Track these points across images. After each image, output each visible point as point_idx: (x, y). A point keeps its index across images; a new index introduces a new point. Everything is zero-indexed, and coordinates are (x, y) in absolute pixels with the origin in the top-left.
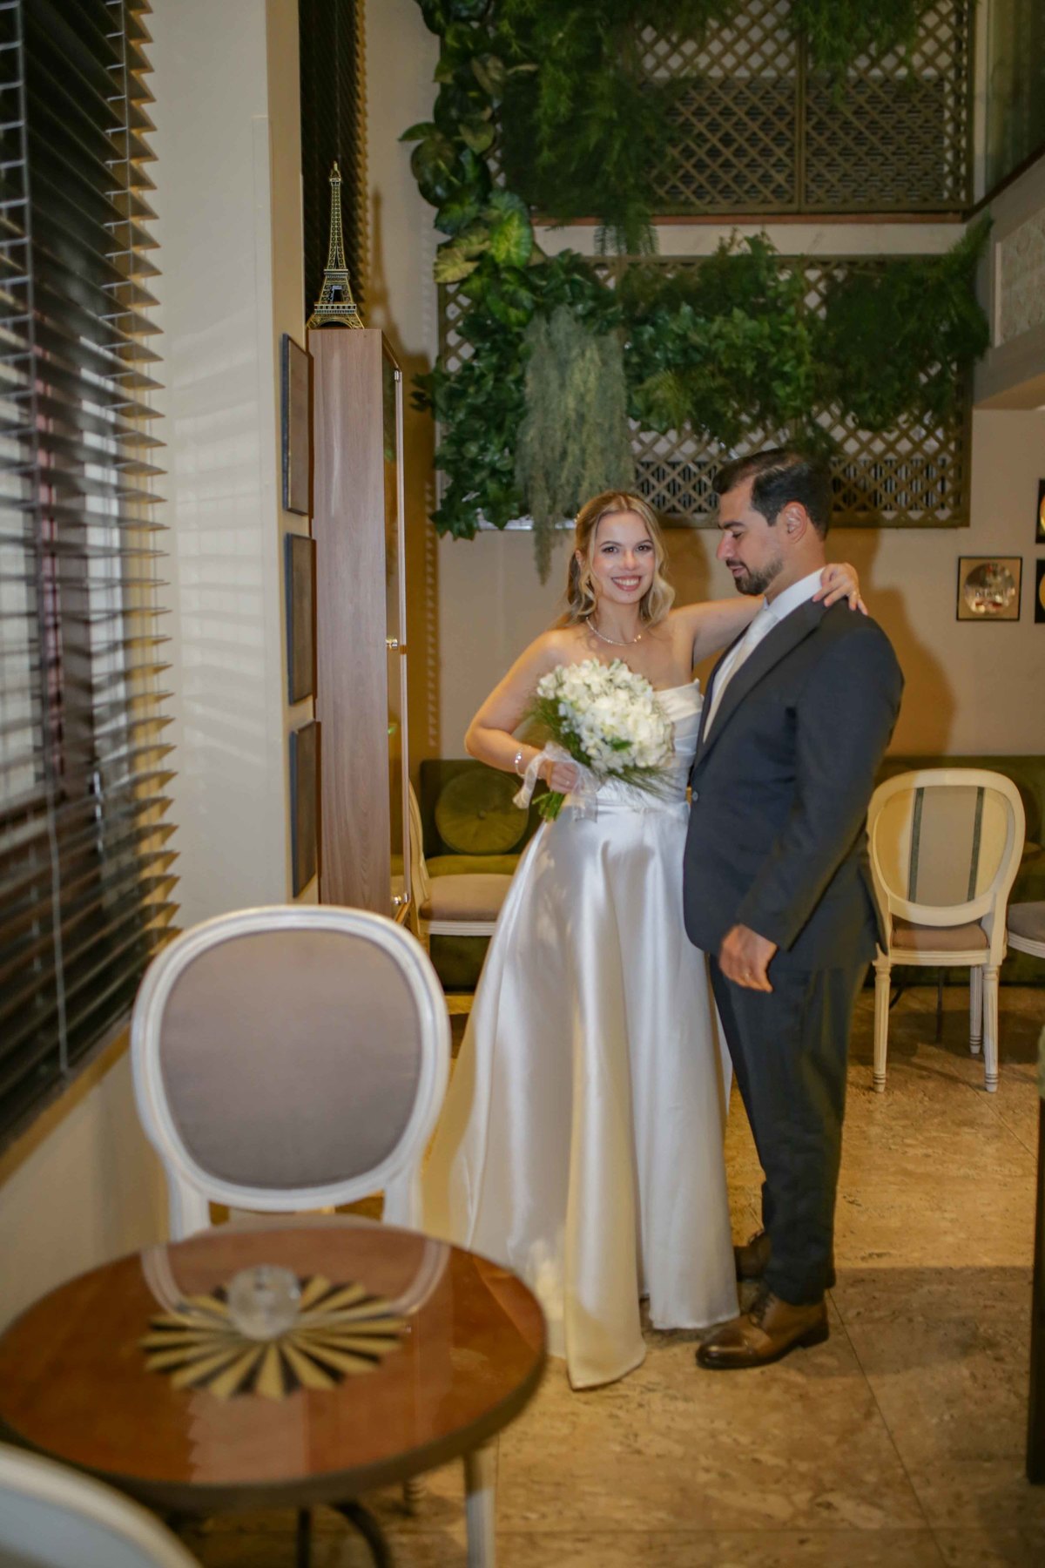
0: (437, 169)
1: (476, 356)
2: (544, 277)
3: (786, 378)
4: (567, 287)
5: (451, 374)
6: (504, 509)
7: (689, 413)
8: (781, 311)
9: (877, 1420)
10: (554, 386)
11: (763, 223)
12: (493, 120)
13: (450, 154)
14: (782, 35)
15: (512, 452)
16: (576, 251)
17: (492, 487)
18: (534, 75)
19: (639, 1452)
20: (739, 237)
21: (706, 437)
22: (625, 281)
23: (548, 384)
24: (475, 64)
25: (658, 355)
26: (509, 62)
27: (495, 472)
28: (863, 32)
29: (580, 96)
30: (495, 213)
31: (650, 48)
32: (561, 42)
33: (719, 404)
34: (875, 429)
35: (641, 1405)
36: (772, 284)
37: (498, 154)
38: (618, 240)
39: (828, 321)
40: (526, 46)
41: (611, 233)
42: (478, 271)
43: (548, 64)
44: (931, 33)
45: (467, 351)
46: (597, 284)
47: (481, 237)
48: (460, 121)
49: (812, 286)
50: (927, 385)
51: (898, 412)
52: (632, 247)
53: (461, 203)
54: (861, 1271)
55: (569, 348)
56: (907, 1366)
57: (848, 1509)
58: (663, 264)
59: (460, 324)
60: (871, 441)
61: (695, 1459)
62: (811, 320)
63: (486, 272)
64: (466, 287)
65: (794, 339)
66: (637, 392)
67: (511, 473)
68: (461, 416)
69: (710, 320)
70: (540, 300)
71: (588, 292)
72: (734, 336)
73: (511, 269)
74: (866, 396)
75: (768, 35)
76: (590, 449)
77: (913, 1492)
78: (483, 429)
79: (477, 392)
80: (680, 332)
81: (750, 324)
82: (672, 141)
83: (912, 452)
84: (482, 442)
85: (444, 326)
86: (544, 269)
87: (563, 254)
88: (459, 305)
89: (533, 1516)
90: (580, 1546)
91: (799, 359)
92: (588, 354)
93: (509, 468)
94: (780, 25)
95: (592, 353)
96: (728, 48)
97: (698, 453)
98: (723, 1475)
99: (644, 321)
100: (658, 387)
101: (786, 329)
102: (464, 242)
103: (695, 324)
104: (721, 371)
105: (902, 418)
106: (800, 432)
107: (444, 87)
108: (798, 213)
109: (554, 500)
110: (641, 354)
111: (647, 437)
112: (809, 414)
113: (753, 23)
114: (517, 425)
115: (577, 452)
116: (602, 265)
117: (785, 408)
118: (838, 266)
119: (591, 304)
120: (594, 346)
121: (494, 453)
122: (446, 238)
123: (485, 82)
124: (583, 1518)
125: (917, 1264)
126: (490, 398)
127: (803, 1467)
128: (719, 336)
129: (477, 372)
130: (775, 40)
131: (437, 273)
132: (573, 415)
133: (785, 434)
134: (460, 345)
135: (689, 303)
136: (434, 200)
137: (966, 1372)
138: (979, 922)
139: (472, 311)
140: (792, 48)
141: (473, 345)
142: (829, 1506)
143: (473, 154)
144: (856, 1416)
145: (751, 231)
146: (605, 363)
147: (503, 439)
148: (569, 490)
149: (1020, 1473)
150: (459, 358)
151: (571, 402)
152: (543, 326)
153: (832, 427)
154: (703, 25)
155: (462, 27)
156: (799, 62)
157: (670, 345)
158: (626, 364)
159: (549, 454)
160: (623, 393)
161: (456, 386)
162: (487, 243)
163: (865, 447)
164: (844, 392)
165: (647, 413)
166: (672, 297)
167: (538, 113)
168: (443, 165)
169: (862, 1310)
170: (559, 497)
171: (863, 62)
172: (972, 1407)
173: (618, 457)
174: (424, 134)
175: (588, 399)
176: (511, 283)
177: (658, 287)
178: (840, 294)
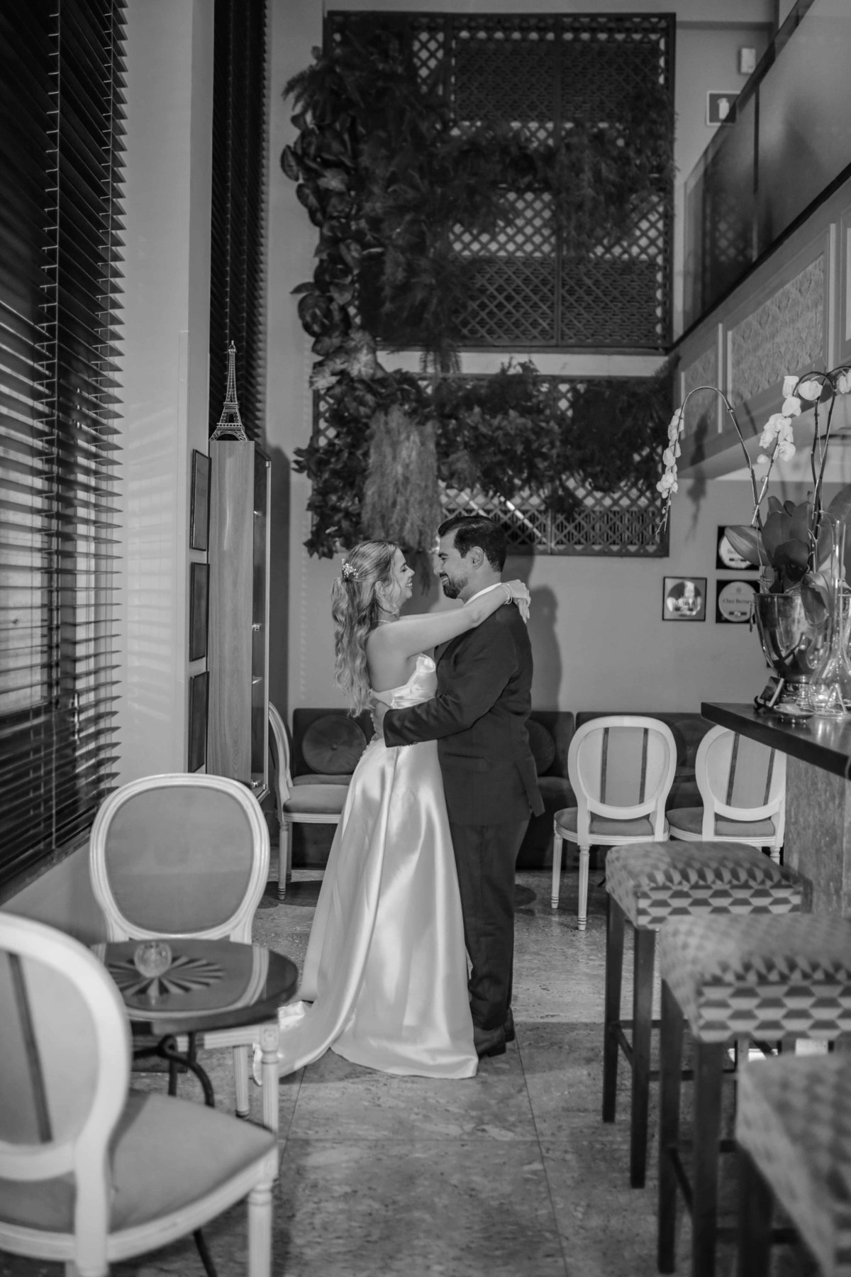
0: (314, 316)
1: (337, 436)
2: (384, 387)
3: (545, 457)
4: (399, 393)
5: (320, 448)
6: (353, 539)
7: (479, 478)
8: (540, 411)
9: (524, 1093)
10: (389, 458)
11: (530, 352)
12: (353, 282)
13: (323, 305)
14: (546, 232)
15: (360, 501)
16: (404, 371)
17: (345, 524)
18: (382, 254)
19: (379, 1106)
20: (514, 362)
21: (491, 493)
22: (437, 390)
23: (385, 457)
24: (342, 247)
25: (459, 439)
26: (365, 246)
27: (348, 514)
28: (599, 232)
29: (411, 270)
30: (353, 344)
31: (458, 238)
32: (399, 234)
33: (499, 473)
34: (607, 490)
35: (385, 1085)
36: (535, 393)
37: (357, 303)
38: (435, 362)
39: (573, 419)
40: (376, 235)
41: (431, 357)
42: (339, 382)
43: (390, 248)
44: (644, 233)
45: (332, 433)
46: (419, 391)
47: (343, 360)
48: (331, 283)
49: (564, 396)
50: (639, 462)
51: (620, 480)
52: (445, 368)
53: (330, 337)
54: (539, 1023)
55: (399, 433)
56: (551, 1069)
57: (494, 1131)
58: (464, 379)
59: (327, 415)
60: (603, 498)
61: (412, 1109)
62: (561, 419)
63: (345, 382)
64: (331, 393)
65: (549, 432)
66: (444, 464)
67: (359, 515)
68: (326, 476)
69: (494, 417)
70: (381, 402)
71: (412, 397)
72: (508, 428)
73: (361, 381)
74: (598, 469)
75: (537, 231)
76: (412, 499)
77: (535, 1125)
78: (341, 485)
79: (337, 461)
80: (473, 424)
81: (521, 421)
82: (473, 298)
83: (631, 506)
84: (340, 494)
85: (317, 416)
86: (383, 381)
87: (398, 371)
88: (327, 402)
89: (310, 1132)
90: (335, 1145)
91: (553, 445)
92: (412, 438)
93: (356, 512)
94: (545, 225)
95: (415, 437)
96: (511, 239)
97: (487, 504)
98: (425, 1116)
99: (450, 417)
100: (458, 460)
101: (543, 424)
102: (331, 363)
103: (484, 420)
104: (501, 452)
105: (622, 484)
106: (554, 491)
107: (322, 261)
108: (557, 346)
109: (387, 534)
110: (447, 438)
111: (452, 492)
112: (560, 480)
113: (527, 224)
114: (364, 483)
115: (403, 502)
116: (423, 379)
117: (543, 476)
118: (581, 382)
119: (414, 404)
120: (416, 433)
121: (348, 502)
122: (319, 358)
123: (349, 259)
124: (339, 1133)
125: (574, 1021)
126: (345, 465)
127: (474, 1113)
128: (499, 428)
129: (337, 448)
130: (542, 235)
131: (311, 383)
132: (400, 477)
133: (544, 493)
134: (327, 429)
135: (479, 406)
136: (312, 333)
137: (585, 1072)
138: (647, 817)
139: (336, 406)
140: (553, 240)
141: (335, 429)
142: (483, 1130)
143: (339, 304)
144: (513, 1091)
145: (522, 358)
146: (423, 444)
147: (354, 492)
148: (397, 527)
149: (600, 1118)
150: (326, 437)
151: (400, 469)
152: (382, 418)
153: (576, 489)
154: (495, 225)
155: (334, 223)
156: (557, 248)
157: (466, 433)
158: (438, 444)
159: (384, 502)
160: (435, 465)
161: (322, 456)
162: (346, 364)
163: (598, 502)
164: (583, 465)
165: (453, 478)
166: (470, 400)
167: (384, 278)
168: (318, 312)
169: (532, 1042)
170: (391, 532)
171: (599, 250)
172: (583, 1088)
173: (431, 506)
174: (307, 290)
175: (411, 467)
176: (361, 390)
177: (460, 394)
178: (581, 401)
